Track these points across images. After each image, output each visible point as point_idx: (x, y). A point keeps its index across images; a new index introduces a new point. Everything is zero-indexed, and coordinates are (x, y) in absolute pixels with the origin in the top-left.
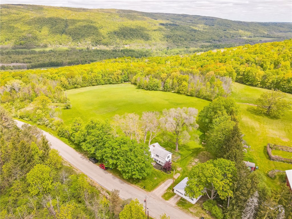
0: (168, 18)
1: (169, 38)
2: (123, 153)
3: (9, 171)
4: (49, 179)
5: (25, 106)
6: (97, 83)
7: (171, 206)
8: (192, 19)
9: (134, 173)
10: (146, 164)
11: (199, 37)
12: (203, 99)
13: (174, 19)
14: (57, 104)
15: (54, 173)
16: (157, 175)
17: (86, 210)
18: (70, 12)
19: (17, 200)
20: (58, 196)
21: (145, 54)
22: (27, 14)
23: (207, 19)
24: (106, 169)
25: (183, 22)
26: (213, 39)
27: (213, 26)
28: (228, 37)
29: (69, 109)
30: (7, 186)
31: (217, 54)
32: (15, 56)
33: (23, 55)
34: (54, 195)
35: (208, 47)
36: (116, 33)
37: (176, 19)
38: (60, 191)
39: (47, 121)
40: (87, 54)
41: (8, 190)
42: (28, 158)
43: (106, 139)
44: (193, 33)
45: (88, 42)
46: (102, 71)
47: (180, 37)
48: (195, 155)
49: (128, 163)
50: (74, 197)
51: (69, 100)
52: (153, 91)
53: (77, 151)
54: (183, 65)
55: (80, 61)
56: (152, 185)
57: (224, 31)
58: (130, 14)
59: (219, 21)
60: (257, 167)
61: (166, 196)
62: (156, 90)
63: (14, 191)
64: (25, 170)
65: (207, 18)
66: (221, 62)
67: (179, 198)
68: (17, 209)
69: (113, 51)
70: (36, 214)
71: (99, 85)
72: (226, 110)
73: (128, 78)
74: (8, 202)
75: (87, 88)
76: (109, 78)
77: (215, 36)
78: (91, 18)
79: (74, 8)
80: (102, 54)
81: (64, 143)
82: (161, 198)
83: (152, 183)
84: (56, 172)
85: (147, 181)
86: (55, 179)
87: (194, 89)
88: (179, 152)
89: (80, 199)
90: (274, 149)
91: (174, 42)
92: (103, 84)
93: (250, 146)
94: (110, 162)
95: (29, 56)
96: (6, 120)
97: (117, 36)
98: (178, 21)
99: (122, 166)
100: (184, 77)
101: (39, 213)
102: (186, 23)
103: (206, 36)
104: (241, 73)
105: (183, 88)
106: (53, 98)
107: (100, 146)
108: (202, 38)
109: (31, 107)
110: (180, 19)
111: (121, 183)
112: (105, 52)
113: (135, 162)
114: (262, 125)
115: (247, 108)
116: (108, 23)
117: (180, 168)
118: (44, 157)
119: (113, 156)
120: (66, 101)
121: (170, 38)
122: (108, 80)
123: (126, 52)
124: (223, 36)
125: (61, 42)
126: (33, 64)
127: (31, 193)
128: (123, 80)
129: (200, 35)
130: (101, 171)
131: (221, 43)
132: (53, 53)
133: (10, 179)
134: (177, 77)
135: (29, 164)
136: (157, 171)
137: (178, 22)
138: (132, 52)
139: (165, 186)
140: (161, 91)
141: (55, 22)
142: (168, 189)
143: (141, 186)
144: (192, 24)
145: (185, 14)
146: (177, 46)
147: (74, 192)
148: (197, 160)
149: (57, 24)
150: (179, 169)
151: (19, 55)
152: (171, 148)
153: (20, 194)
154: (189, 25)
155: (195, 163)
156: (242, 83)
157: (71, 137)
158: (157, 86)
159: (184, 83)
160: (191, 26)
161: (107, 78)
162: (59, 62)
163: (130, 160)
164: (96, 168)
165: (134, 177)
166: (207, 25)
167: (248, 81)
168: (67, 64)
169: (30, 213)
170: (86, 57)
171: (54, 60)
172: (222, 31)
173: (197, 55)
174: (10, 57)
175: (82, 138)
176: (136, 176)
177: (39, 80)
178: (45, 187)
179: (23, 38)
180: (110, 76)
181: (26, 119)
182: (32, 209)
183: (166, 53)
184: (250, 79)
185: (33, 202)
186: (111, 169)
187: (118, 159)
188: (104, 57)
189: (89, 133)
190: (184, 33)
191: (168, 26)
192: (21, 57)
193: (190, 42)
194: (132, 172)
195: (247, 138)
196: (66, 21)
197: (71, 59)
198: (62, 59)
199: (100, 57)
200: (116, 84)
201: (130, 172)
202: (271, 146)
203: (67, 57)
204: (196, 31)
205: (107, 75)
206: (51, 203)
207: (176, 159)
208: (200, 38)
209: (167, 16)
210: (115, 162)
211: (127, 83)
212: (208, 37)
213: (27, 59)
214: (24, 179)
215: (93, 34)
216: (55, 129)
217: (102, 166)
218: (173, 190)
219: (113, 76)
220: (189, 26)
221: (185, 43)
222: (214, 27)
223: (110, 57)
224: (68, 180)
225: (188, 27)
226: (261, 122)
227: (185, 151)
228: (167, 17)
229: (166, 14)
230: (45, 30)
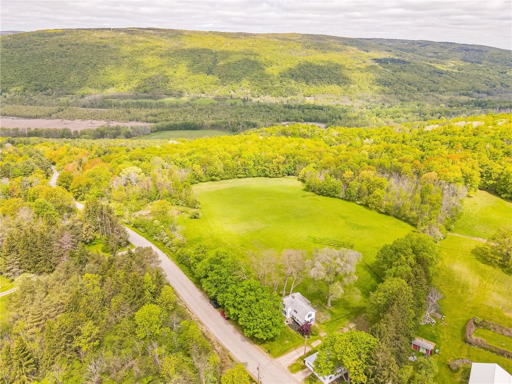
0: (390, 49)
1: (387, 86)
2: (247, 303)
3: (118, 306)
4: (157, 322)
5: (142, 208)
6: (246, 174)
7: (297, 382)
8: (437, 51)
9: (256, 331)
10: (272, 322)
11: (447, 85)
12: (405, 221)
13: (402, 50)
14: (182, 209)
15: (165, 315)
16: (290, 338)
17: (192, 366)
18: (223, 39)
19: (123, 341)
20: (165, 344)
21: (340, 116)
22: (159, 44)
23: (467, 50)
24: (228, 319)
25: (420, 55)
26: (476, 89)
27: (478, 63)
28: (508, 86)
29: (197, 218)
30: (114, 323)
31: (463, 131)
32: (135, 110)
33: (147, 109)
34: (161, 342)
35: (462, 105)
36: (293, 76)
37: (406, 50)
38: (168, 339)
39: (166, 238)
40: (243, 110)
41: (114, 328)
42: (139, 293)
43: (229, 281)
44: (436, 78)
45: (246, 91)
46: (255, 155)
47: (410, 85)
48: (353, 317)
49: (251, 318)
50: (183, 349)
51: (199, 204)
52: (328, 198)
53: (197, 286)
54: (391, 152)
55: (230, 123)
56: (280, 351)
57: (502, 73)
58: (322, 42)
59: (493, 54)
60: (437, 351)
61: (294, 368)
62: (333, 197)
63: (121, 329)
64: (134, 307)
65: (469, 47)
66: (465, 148)
67: (309, 374)
68: (123, 351)
69: (285, 107)
70: (140, 360)
71: (248, 177)
72: (414, 255)
73: (295, 169)
74: (114, 342)
75: (230, 181)
76: (265, 168)
77: (480, 84)
78: (256, 50)
79: (230, 34)
80: (266, 111)
81: (182, 273)
82: (286, 369)
83: (281, 347)
84: (166, 314)
85: (275, 343)
86: (164, 324)
87: (391, 204)
88: (333, 309)
89: (188, 352)
90: (482, 327)
91: (396, 94)
92: (254, 177)
93: (444, 316)
94: (231, 311)
95: (154, 111)
96: (118, 233)
97: (295, 80)
98: (409, 54)
99: (243, 319)
100: (379, 182)
101: (144, 360)
102: (424, 58)
103: (461, 83)
104: (494, 176)
105: (375, 200)
106: (179, 199)
107: (223, 288)
108: (453, 88)
109: (149, 209)
110: (413, 51)
111: (243, 341)
112: (272, 109)
113: (259, 318)
114: (484, 282)
115: (474, 248)
116: (281, 59)
117: (325, 333)
118: (156, 293)
119: (236, 305)
120: (196, 204)
121: (390, 86)
122: (263, 171)
123: (306, 111)
124: (499, 83)
125: (204, 89)
126: (159, 124)
127: (138, 336)
128: (286, 173)
129: (449, 81)
130: (221, 320)
131: (490, 98)
132: (190, 107)
133: (117, 315)
134: (368, 180)
135: (138, 301)
136: (292, 332)
137: (408, 56)
138: (317, 111)
139: (296, 354)
140: (340, 198)
141: (198, 57)
142: (298, 359)
143: (266, 348)
144: (437, 60)
145: (426, 41)
146: (401, 100)
147: (183, 342)
148: (352, 326)
149: (202, 59)
150: (323, 334)
151: (142, 109)
152: (322, 300)
153: (127, 335)
154: (430, 62)
155: (348, 329)
156: (496, 193)
157: (192, 267)
158: (335, 191)
159: (378, 192)
160: (433, 65)
161: (261, 167)
162: (198, 123)
163: (253, 314)
164: (216, 314)
165: (256, 336)
166: (466, 61)
167: (505, 191)
168: (209, 126)
169: (134, 358)
170: (239, 116)
171: (190, 119)
172: (497, 73)
173: (424, 130)
174: (129, 112)
175: (203, 274)
176: (259, 335)
177: (163, 168)
178: (153, 331)
179: (150, 81)
180: (266, 164)
181: (141, 230)
182: (137, 353)
183: (378, 115)
184: (508, 189)
185: (139, 346)
186: (232, 320)
187: (241, 309)
188: (270, 117)
189: (212, 269)
190: (417, 78)
191: (388, 63)
192: (143, 112)
193: (427, 95)
194: (254, 329)
195: (446, 302)
196: (215, 54)
197: (216, 119)
198: (203, 118)
199: (263, 116)
200: (275, 177)
201: (252, 329)
202: (476, 321)
203: (210, 116)
204: (442, 73)
205: (262, 162)
206: (157, 351)
207: (323, 319)
208: (449, 86)
209: (390, 44)
210: (237, 312)
211: (293, 177)
212: (466, 85)
213: (152, 115)
214: (132, 318)
215: (255, 77)
216: (174, 250)
217: (223, 314)
218: (304, 362)
219: (271, 165)
220: (430, 64)
221: (418, 95)
222: (480, 65)
223: (280, 117)
224: (179, 326)
225: (428, 65)
226: (485, 278)
227: (340, 309)
228: (390, 46)
229: (389, 40)
230: (182, 70)
